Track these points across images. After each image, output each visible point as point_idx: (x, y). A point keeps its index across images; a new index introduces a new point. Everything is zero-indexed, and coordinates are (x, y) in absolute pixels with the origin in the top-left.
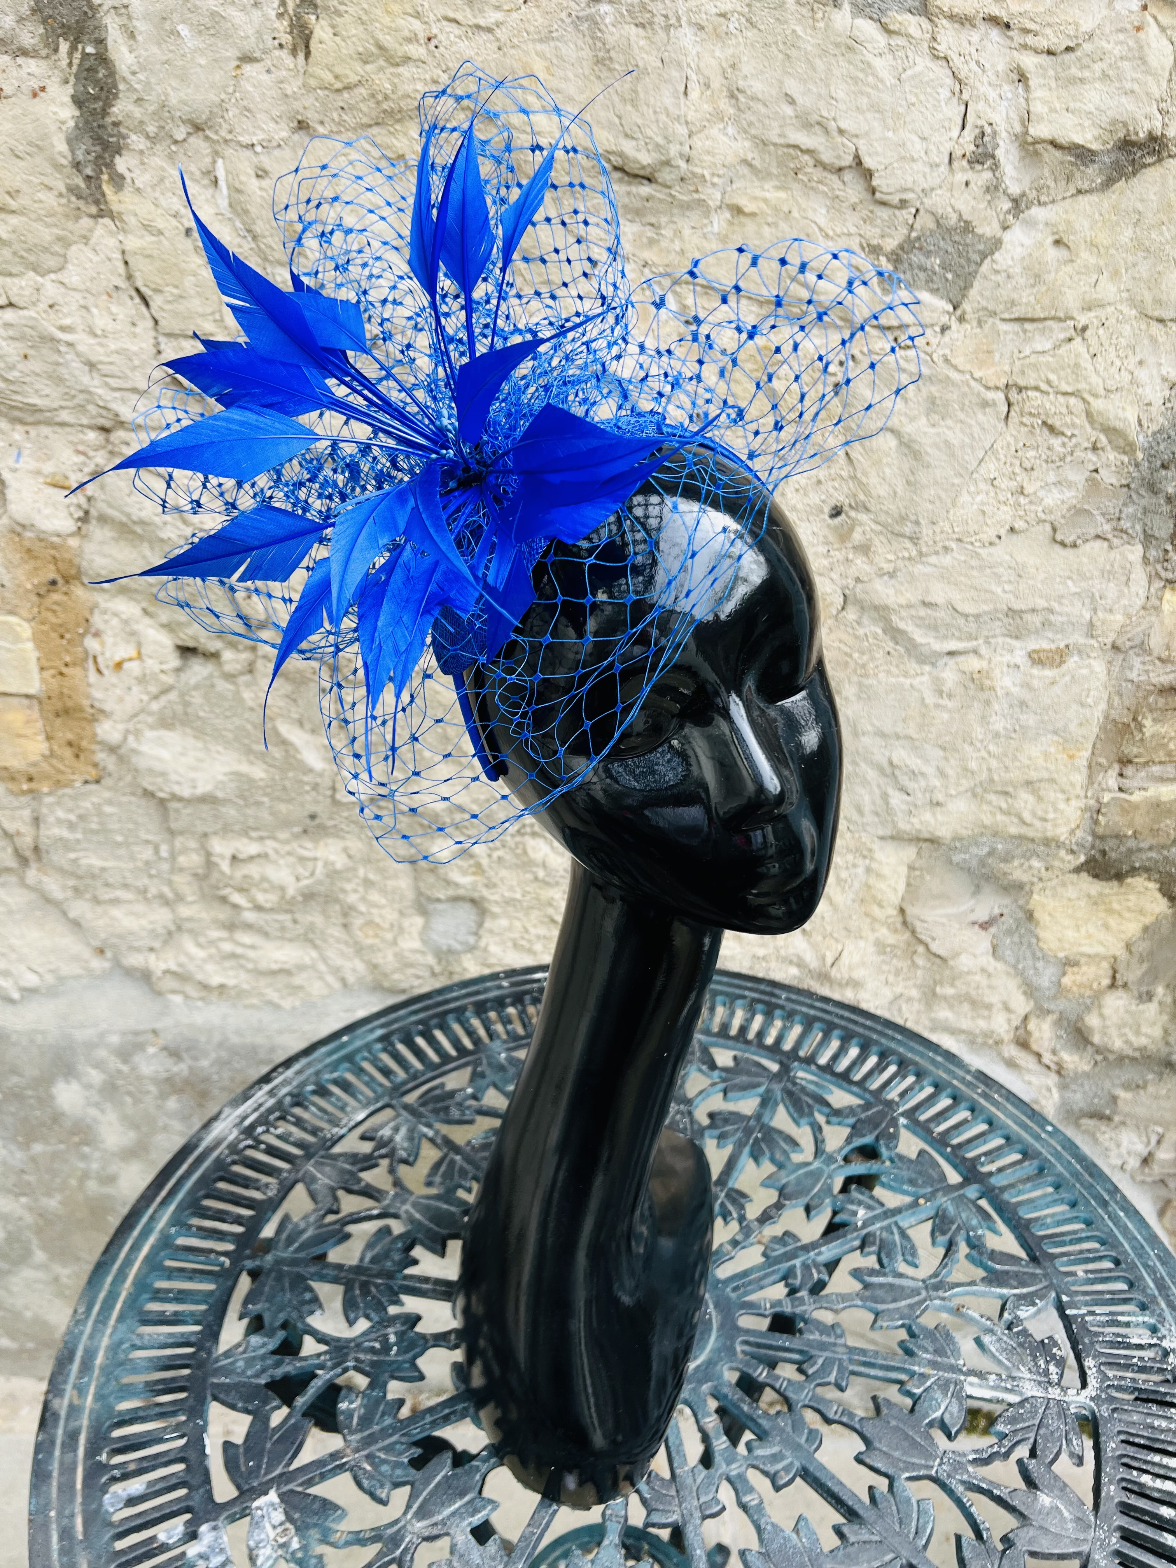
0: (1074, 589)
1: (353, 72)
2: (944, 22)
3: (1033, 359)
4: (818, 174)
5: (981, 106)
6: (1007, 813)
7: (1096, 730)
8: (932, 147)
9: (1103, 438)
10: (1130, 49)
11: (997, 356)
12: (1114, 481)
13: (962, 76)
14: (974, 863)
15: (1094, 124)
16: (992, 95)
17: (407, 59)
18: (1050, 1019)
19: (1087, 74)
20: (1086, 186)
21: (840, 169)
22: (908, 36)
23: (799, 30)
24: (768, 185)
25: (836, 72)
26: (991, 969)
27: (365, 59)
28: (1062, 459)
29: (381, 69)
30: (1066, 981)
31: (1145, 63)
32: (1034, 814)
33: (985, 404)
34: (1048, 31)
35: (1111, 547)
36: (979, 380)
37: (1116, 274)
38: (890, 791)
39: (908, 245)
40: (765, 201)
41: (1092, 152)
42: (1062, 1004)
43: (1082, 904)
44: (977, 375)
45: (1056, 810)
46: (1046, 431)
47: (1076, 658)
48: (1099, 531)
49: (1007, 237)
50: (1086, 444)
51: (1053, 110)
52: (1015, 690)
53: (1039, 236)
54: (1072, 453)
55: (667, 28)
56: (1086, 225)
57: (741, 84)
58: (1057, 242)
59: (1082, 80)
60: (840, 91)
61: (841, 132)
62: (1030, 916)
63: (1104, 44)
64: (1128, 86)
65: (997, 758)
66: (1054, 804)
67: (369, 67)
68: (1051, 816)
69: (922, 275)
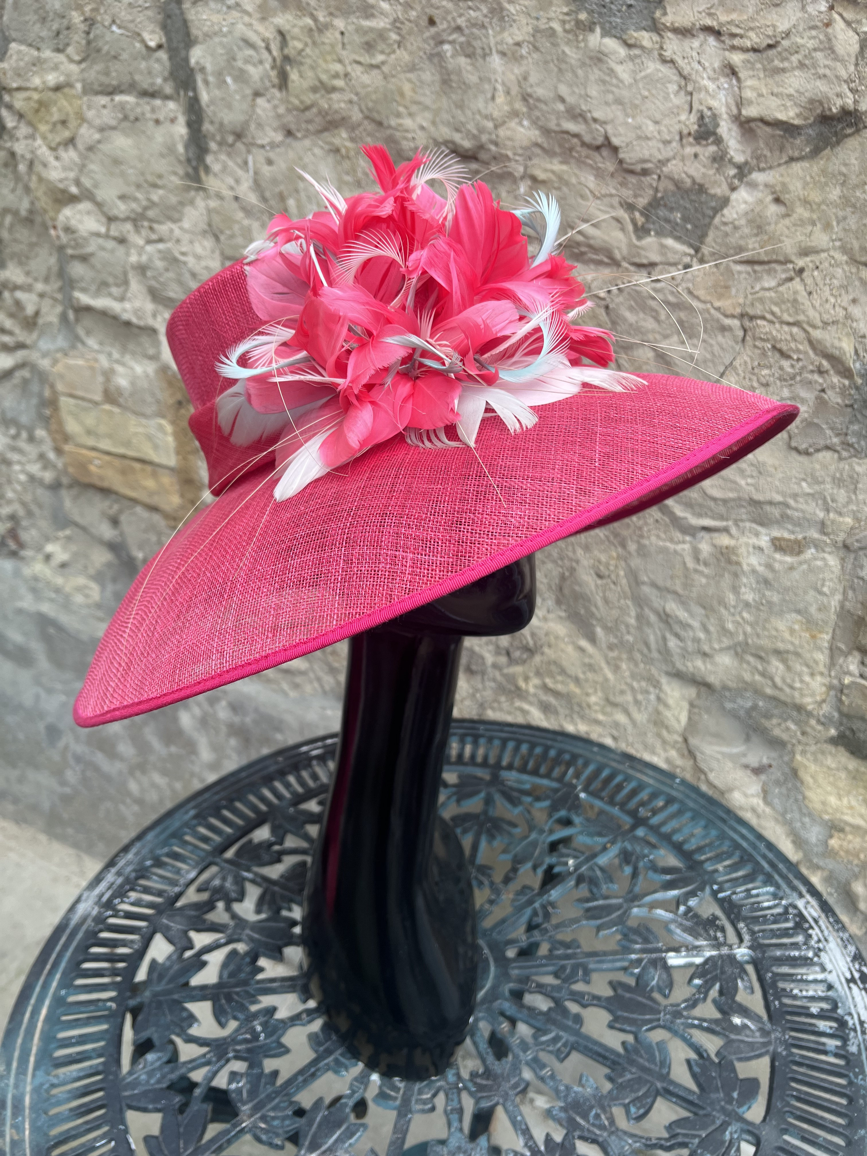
0: (808, 490)
1: (309, 98)
2: (669, 34)
3: (761, 294)
4: (584, 152)
5: (702, 95)
6: (763, 674)
7: (833, 617)
8: (663, 128)
9: (825, 363)
10: (821, 42)
11: (733, 291)
12: (839, 400)
13: (685, 73)
14: (742, 713)
15: (795, 104)
16: (711, 86)
17: (334, 89)
18: (819, 873)
19: (786, 64)
20: (796, 154)
21: (598, 148)
22: (642, 48)
23: (567, 50)
24: (555, 161)
25: (592, 77)
26: (760, 810)
27: (314, 90)
28: (793, 378)
29: (323, 96)
30: (834, 842)
31: (833, 52)
32: (784, 680)
33: (724, 329)
34: (752, 34)
35: (841, 459)
36: (718, 309)
37: (827, 227)
38: (668, 636)
39: (655, 203)
40: (553, 172)
41: (797, 127)
42: (830, 864)
43: (843, 775)
44: (717, 304)
45: (802, 681)
46: (777, 355)
47: (813, 550)
48: (828, 442)
49: (734, 196)
50: (811, 367)
51: (760, 95)
52: (761, 569)
53: (760, 195)
54: (800, 374)
55: (484, 56)
56: (799, 185)
57: (529, 90)
58: (777, 200)
59: (784, 70)
60: (593, 91)
61: (595, 120)
62: (795, 773)
63: (799, 40)
64: (821, 71)
65: (751, 625)
66: (800, 675)
67: (318, 96)
68: (798, 685)
69: (668, 227)
